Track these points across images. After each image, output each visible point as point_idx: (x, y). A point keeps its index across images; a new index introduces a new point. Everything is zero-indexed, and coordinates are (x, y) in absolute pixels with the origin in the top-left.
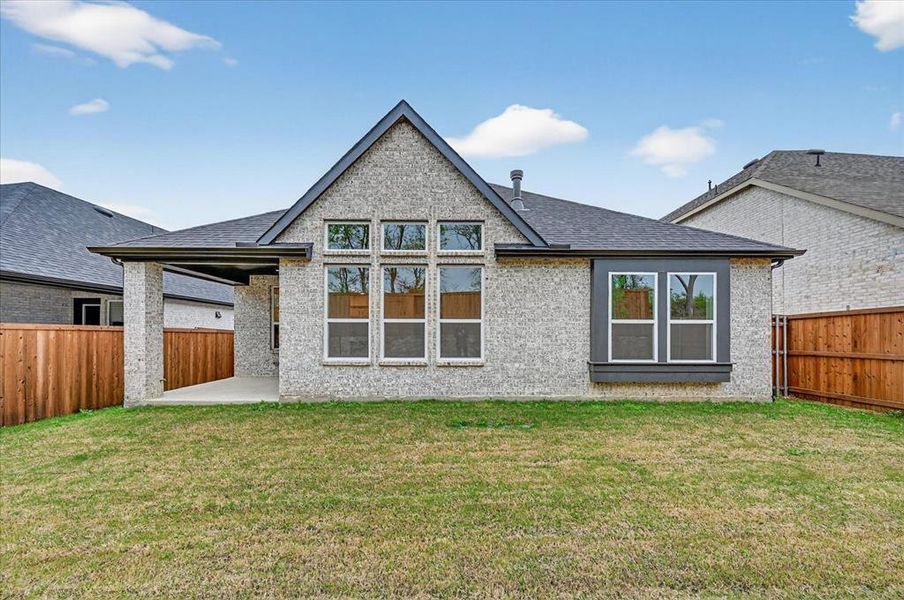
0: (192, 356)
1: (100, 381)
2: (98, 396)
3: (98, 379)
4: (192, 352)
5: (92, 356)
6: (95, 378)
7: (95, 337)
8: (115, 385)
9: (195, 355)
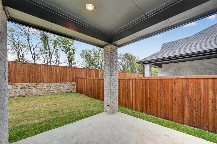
1: (151, 103)
2: (150, 109)
6: (149, 100)
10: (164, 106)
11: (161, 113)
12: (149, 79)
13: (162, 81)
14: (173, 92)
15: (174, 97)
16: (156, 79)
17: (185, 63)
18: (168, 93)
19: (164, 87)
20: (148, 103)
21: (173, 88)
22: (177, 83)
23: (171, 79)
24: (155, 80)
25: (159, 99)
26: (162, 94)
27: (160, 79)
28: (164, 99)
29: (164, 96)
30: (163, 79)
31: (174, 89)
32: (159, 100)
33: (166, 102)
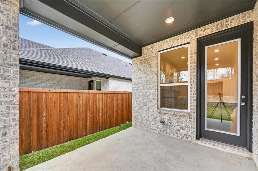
0: (115, 107)
1: (49, 128)
2: (47, 139)
3: (47, 126)
4: (115, 105)
5: (42, 110)
6: (44, 126)
7: (44, 96)
8: (62, 129)
9: (117, 106)
10: (68, 126)
11: (65, 135)
12: (45, 92)
13: (66, 95)
14: (78, 107)
15: (79, 112)
16: (58, 92)
17: (48, 74)
18: (73, 108)
19: (69, 102)
20: (44, 131)
21: (78, 102)
22: (81, 97)
23: (76, 93)
24: (56, 94)
25: (62, 119)
26: (66, 111)
27: (63, 93)
28: (68, 117)
29: (68, 113)
30: (67, 93)
31: (79, 104)
32: (62, 121)
33: (70, 120)
